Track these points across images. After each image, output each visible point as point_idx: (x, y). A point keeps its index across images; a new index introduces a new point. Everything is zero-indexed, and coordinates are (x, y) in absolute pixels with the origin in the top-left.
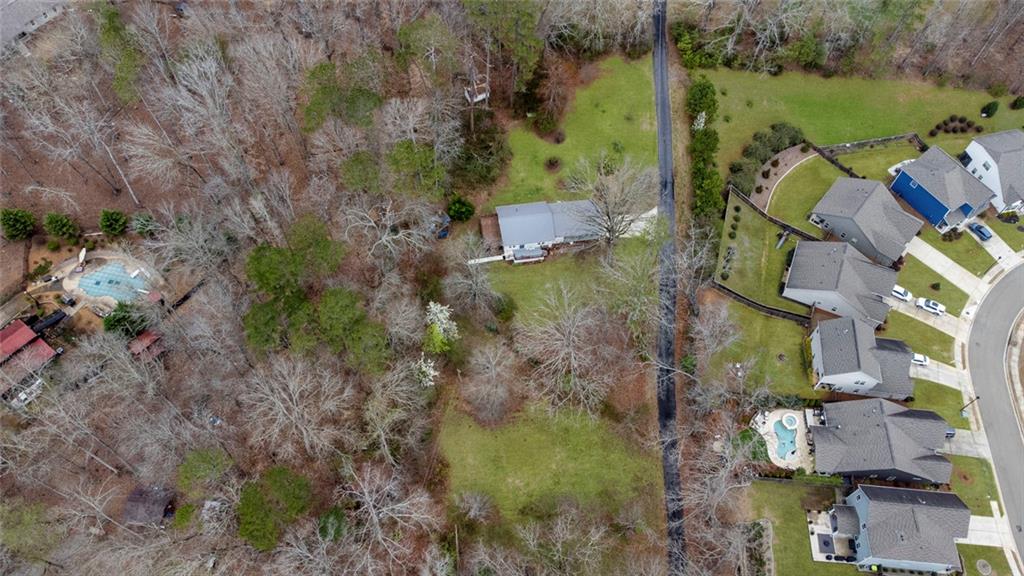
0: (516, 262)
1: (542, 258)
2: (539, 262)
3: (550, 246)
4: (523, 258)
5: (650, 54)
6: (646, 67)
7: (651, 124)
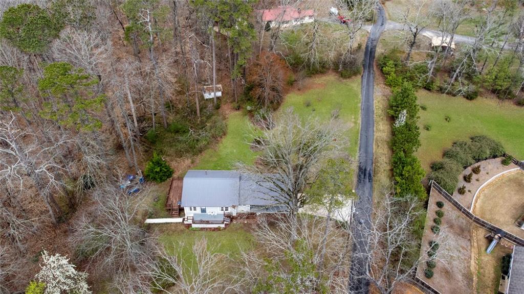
0: (194, 226)
1: (223, 226)
2: (218, 229)
3: (234, 214)
4: (202, 222)
5: (359, 77)
6: (355, 84)
7: (355, 123)
